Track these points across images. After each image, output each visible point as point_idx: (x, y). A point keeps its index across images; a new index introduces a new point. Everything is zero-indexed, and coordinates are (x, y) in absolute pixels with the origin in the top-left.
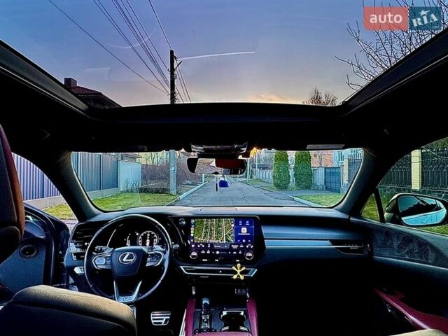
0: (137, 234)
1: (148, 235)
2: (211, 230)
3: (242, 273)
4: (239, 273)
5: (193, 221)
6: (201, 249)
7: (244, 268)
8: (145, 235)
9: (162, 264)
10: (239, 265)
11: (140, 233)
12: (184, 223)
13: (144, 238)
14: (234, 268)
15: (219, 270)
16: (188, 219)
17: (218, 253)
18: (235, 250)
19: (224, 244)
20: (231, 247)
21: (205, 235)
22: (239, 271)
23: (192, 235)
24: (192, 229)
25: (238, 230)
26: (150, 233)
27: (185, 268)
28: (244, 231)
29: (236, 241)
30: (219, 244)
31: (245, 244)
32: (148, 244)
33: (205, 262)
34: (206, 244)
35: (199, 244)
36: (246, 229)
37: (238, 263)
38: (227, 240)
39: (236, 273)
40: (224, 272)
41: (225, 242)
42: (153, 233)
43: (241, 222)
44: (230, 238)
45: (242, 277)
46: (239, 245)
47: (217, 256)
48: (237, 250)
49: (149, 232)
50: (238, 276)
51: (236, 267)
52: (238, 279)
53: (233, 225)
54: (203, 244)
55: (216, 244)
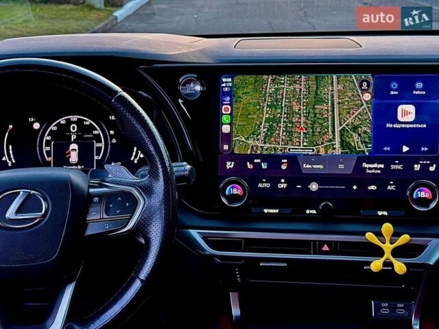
0: (36, 126)
1: (74, 128)
2: (290, 113)
3: (397, 253)
4: (388, 255)
5: (226, 81)
6: (258, 174)
7: (405, 239)
8: (64, 129)
9: (142, 228)
10: (387, 228)
11: (46, 122)
12: (198, 88)
13: (61, 139)
14: (370, 236)
15: (322, 243)
16: (210, 74)
17: (314, 187)
18: (374, 179)
19: (334, 160)
20: (358, 168)
21: (271, 129)
22: (388, 248)
23: (226, 129)
24: (226, 109)
25: (384, 111)
26: (80, 122)
27: (205, 238)
28: (407, 113)
29: (377, 146)
30: (317, 158)
31: (408, 161)
32: (74, 157)
33: (271, 218)
34: (274, 160)
35: (251, 157)
36: (411, 109)
37: (384, 220)
38: (344, 144)
39: (379, 252)
40: (336, 248)
41: (338, 151)
42: (88, 122)
43: (394, 85)
44: (355, 139)
45: (400, 267)
46: (388, 161)
47: (313, 200)
48: (380, 180)
49: (74, 118)
50: (387, 264)
51: (379, 234)
52: (388, 272)
53: (367, 97)
54: (264, 158)
55: (308, 159)
